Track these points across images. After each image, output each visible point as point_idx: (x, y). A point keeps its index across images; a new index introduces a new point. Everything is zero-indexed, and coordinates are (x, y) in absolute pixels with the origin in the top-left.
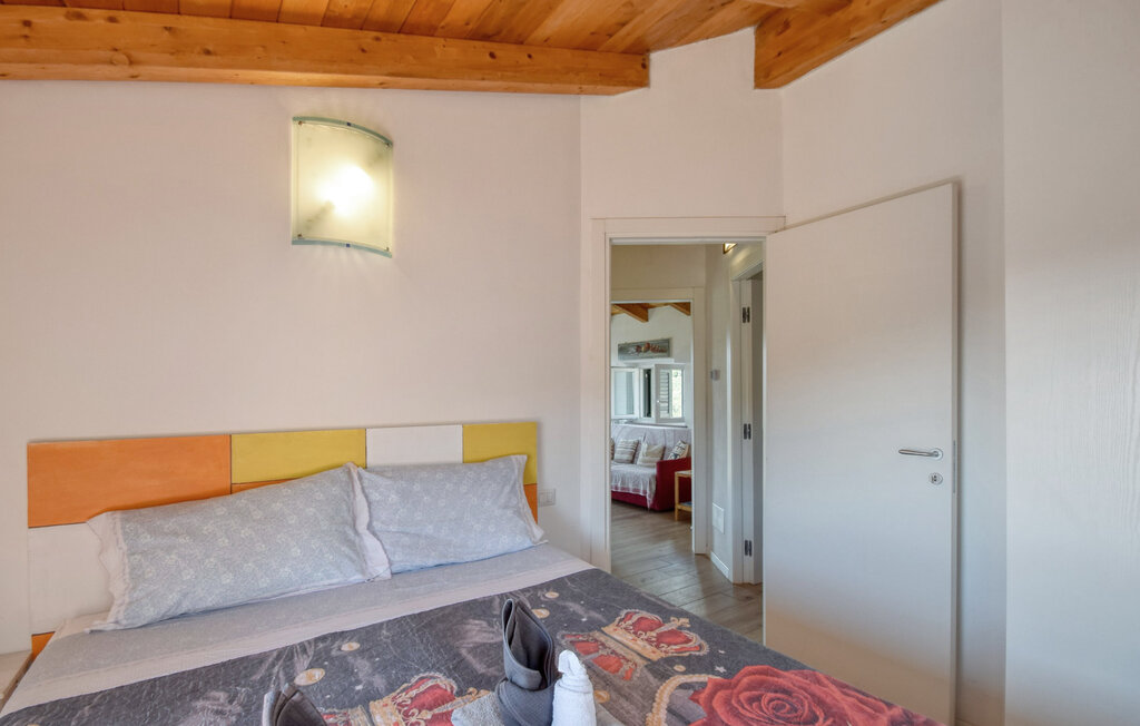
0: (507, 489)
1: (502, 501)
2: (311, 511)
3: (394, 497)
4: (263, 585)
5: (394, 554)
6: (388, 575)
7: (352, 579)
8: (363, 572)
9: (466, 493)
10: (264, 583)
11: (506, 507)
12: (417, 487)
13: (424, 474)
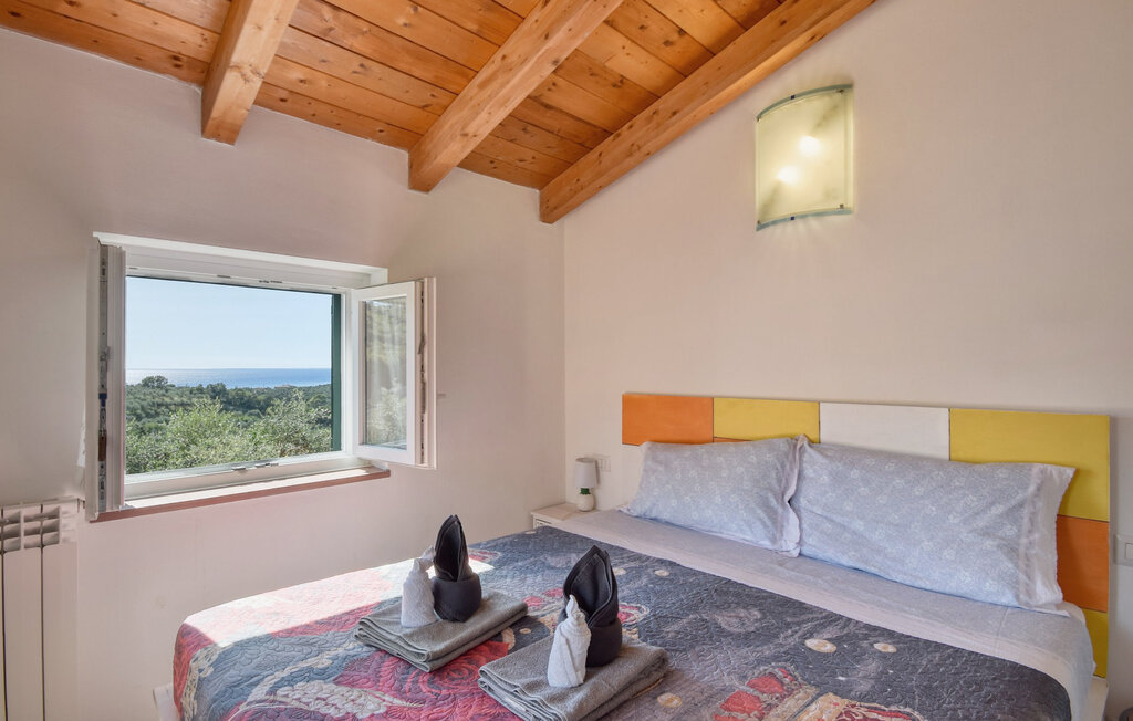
0: (998, 509)
1: (981, 523)
2: (740, 470)
3: (825, 478)
4: (693, 517)
5: (810, 536)
6: (795, 553)
7: (762, 542)
8: (774, 540)
9: (922, 497)
10: (695, 515)
11: (986, 533)
12: (855, 474)
13: (870, 462)
